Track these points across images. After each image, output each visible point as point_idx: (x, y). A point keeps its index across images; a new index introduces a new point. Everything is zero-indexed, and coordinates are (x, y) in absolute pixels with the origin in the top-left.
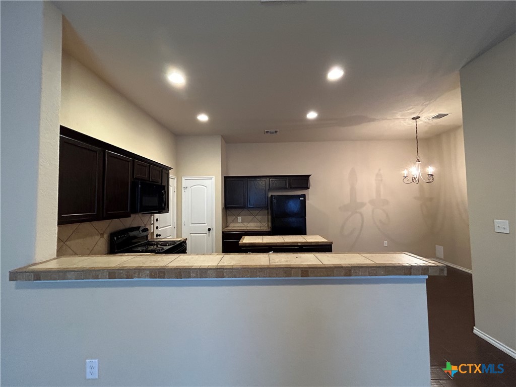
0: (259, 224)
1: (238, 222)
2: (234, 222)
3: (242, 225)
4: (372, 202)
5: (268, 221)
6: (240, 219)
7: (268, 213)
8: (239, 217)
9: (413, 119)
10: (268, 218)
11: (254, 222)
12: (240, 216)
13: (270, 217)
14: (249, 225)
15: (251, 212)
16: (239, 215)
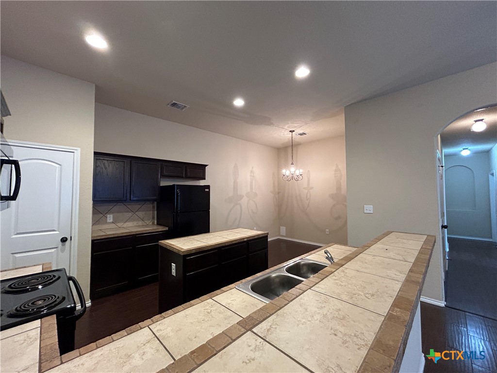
0: (140, 223)
1: (106, 223)
2: (99, 224)
3: (113, 226)
4: (247, 194)
5: (153, 218)
6: (110, 218)
7: (153, 207)
8: (108, 216)
9: (290, 131)
10: (153, 214)
11: (134, 220)
12: (110, 214)
13: (156, 212)
14: (125, 225)
15: (129, 206)
16: (109, 212)
